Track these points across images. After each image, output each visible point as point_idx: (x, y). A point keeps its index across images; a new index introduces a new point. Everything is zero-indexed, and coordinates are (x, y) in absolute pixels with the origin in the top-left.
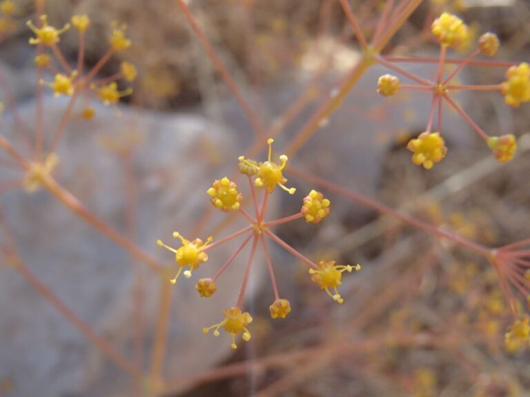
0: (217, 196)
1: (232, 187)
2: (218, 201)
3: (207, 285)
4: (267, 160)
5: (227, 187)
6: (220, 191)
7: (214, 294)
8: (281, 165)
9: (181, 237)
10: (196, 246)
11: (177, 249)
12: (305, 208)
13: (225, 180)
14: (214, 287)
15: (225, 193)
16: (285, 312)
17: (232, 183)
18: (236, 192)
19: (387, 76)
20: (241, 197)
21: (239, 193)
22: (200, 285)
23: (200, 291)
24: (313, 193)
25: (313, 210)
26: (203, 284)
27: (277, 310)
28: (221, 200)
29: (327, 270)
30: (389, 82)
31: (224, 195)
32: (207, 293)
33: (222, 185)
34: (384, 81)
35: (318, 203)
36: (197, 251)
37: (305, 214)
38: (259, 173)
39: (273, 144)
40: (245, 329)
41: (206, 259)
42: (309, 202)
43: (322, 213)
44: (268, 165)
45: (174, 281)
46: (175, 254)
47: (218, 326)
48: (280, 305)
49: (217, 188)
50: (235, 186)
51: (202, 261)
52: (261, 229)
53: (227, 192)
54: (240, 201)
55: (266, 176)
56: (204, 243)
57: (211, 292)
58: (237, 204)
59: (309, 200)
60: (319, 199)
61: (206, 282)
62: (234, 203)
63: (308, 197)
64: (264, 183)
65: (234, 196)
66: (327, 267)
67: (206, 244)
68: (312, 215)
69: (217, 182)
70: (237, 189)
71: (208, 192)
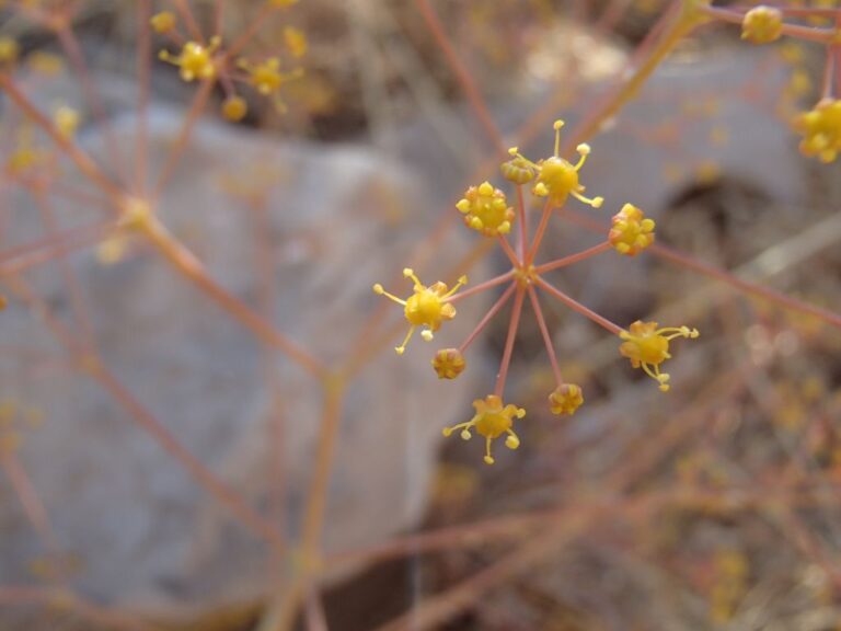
0: (472, 212)
1: (498, 197)
2: (476, 220)
3: (450, 358)
4: (553, 155)
5: (491, 197)
6: (479, 204)
7: (461, 374)
8: (579, 160)
9: (415, 278)
10: (437, 293)
11: (405, 299)
12: (616, 232)
13: (486, 186)
14: (461, 363)
15: (487, 206)
16: (573, 405)
17: (498, 191)
18: (504, 205)
19: (761, 10)
20: (513, 214)
21: (508, 207)
22: (439, 360)
23: (437, 369)
24: (628, 208)
25: (629, 236)
26: (444, 358)
27: (562, 400)
28: (480, 217)
29: (645, 336)
30: (765, 20)
31: (486, 209)
32: (450, 373)
33: (480, 195)
34: (756, 17)
35: (636, 224)
36: (440, 300)
37: (615, 242)
38: (540, 175)
39: (561, 129)
40: (510, 431)
41: (453, 314)
42: (622, 222)
43: (642, 240)
44: (555, 161)
45: (401, 349)
46: (403, 306)
47: (469, 424)
48: (566, 394)
49: (472, 201)
50: (502, 195)
51: (447, 318)
52: (529, 277)
53: (491, 205)
54: (512, 220)
55: (553, 180)
56: (449, 289)
57: (457, 370)
58: (507, 225)
59: (622, 219)
60: (636, 219)
61: (449, 354)
62: (501, 223)
63: (621, 215)
64: (550, 189)
65: (501, 211)
66: (645, 332)
67: (452, 291)
68: (628, 243)
69: (472, 189)
70: (506, 201)
71: (458, 205)
